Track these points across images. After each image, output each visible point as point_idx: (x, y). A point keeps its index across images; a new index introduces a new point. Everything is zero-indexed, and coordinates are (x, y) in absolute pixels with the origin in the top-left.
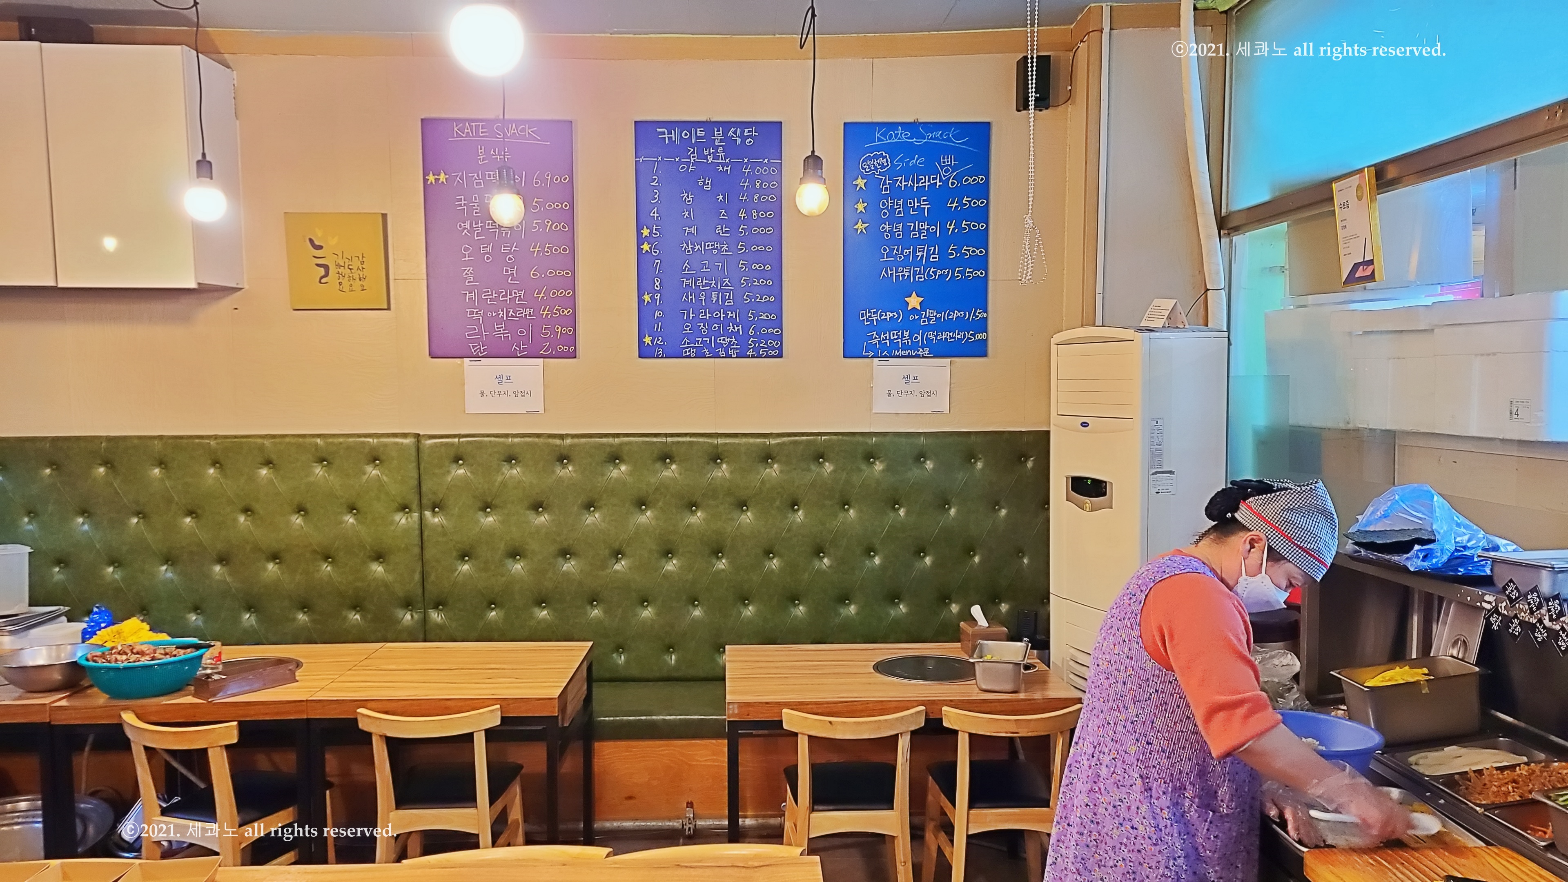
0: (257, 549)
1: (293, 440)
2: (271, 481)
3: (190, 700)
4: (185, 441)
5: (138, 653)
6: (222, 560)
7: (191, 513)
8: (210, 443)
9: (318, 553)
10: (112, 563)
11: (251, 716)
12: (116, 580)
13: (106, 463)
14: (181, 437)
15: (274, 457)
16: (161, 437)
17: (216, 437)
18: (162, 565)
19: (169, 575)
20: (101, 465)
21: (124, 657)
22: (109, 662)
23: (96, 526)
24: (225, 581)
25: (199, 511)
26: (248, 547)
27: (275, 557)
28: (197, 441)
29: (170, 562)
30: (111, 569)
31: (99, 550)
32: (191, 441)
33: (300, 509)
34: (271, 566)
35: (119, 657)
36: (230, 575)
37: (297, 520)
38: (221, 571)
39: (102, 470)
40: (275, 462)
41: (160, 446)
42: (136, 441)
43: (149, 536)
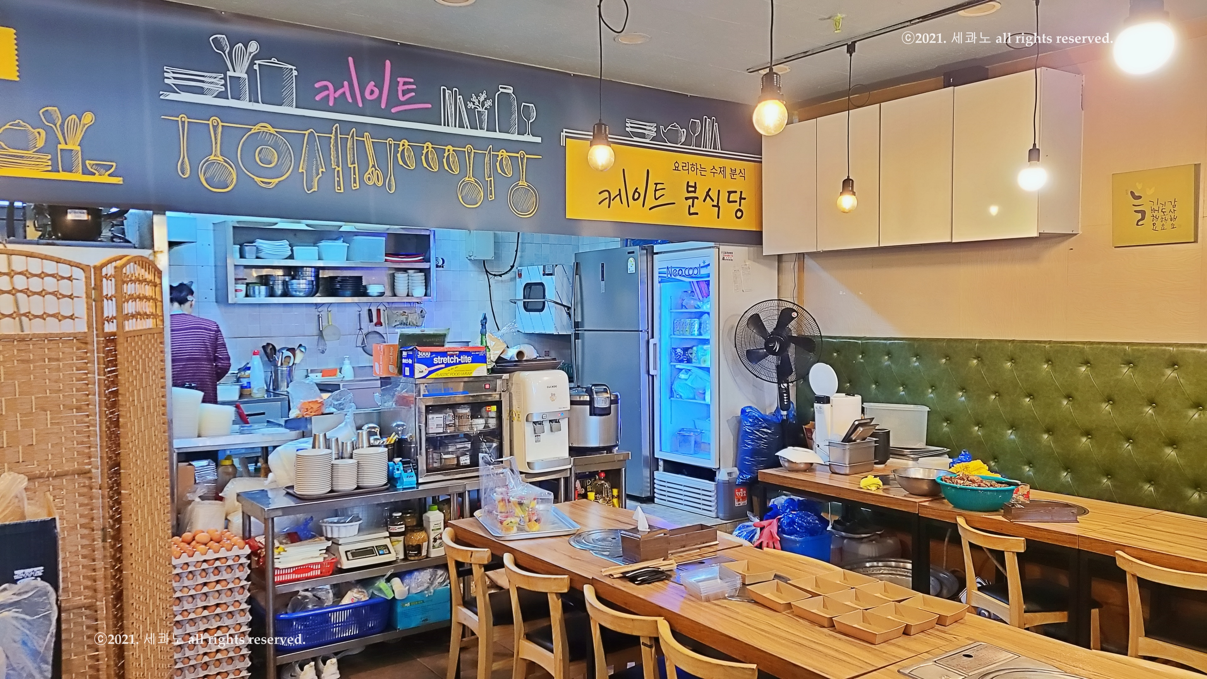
0: (1074, 425)
1: (1107, 346)
2: (1087, 377)
3: (1000, 518)
4: (1029, 344)
5: (971, 481)
6: (1049, 431)
7: (1029, 395)
8: (1045, 347)
9: (1121, 434)
10: (977, 424)
11: (1038, 538)
12: (979, 436)
13: (978, 357)
14: (1026, 342)
15: (1091, 358)
16: (1013, 341)
17: (1050, 342)
18: (1009, 430)
19: (1013, 437)
20: (975, 358)
21: (962, 482)
22: (953, 483)
23: (968, 398)
24: (1050, 446)
25: (1035, 395)
26: (1068, 424)
27: (1087, 433)
28: (1037, 344)
29: (1014, 428)
30: (977, 428)
31: (970, 415)
32: (1033, 344)
33: (1109, 399)
34: (1084, 439)
35: (959, 481)
36: (1054, 442)
37: (1106, 407)
38: (1048, 439)
39: (975, 361)
40: (1092, 362)
41: (1012, 346)
42: (997, 343)
43: (1001, 409)
